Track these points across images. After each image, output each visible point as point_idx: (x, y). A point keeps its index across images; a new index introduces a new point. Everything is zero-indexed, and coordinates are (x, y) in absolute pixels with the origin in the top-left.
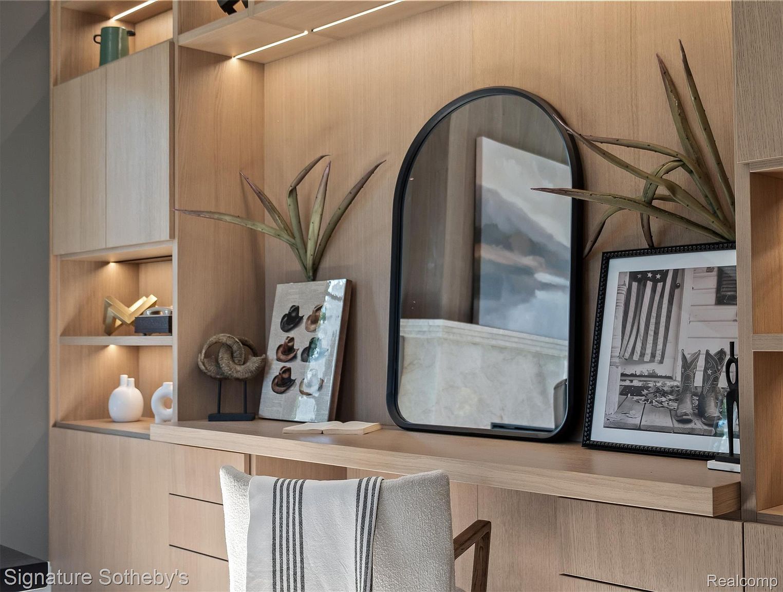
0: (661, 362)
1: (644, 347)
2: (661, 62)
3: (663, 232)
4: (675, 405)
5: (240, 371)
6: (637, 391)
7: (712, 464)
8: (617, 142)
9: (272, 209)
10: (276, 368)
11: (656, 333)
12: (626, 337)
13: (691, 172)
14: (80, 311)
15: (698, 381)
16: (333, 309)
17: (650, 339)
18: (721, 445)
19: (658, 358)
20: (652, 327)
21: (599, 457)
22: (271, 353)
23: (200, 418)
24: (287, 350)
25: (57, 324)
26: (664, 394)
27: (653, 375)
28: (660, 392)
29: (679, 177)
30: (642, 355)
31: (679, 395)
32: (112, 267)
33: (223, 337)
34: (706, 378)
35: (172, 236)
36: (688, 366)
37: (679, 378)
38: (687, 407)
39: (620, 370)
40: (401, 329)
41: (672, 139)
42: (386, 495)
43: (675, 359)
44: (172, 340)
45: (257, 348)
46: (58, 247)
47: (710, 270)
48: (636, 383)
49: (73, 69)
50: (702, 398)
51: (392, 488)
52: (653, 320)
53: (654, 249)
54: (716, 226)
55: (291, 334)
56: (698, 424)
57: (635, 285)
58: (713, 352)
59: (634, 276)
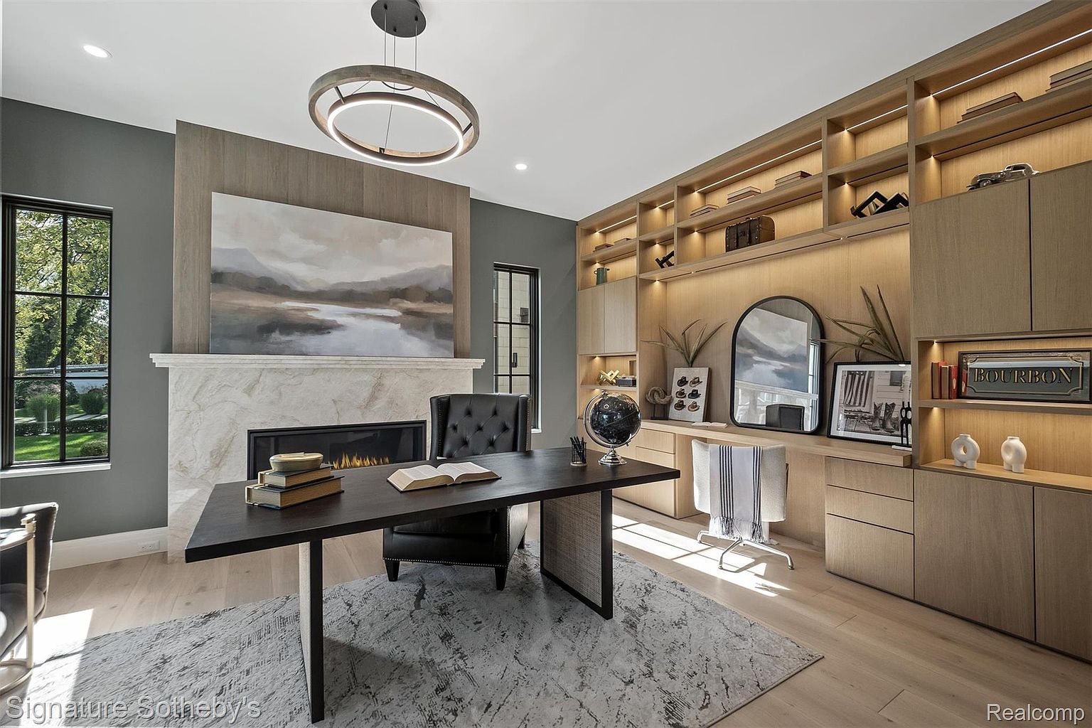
0: (864, 406)
1: (855, 400)
2: (863, 290)
3: (863, 355)
4: (871, 423)
5: (663, 401)
6: (853, 417)
7: (894, 447)
8: (845, 322)
9: (672, 339)
10: (676, 400)
11: (861, 395)
12: (847, 396)
13: (879, 334)
14: (586, 375)
15: (882, 414)
16: (704, 379)
17: (858, 397)
18: (898, 440)
19: (862, 404)
20: (859, 393)
21: (834, 441)
22: (673, 394)
23: (648, 419)
24: (681, 394)
25: (579, 381)
26: (866, 419)
27: (860, 411)
28: (863, 417)
29: (874, 336)
30: (855, 403)
31: (873, 419)
32: (597, 358)
33: (656, 388)
34: (886, 413)
35: (637, 350)
36: (877, 409)
37: (873, 413)
38: (877, 424)
39: (844, 408)
40: (735, 386)
41: (867, 318)
42: (764, 453)
43: (871, 406)
44: (637, 389)
45: (666, 392)
46: (580, 352)
47: (887, 372)
48: (852, 414)
49: (586, 285)
50: (884, 421)
51: (766, 451)
52: (859, 390)
53: (858, 362)
54: (891, 355)
55: (683, 388)
56: (883, 431)
57: (850, 376)
58: (889, 404)
59: (849, 372)
